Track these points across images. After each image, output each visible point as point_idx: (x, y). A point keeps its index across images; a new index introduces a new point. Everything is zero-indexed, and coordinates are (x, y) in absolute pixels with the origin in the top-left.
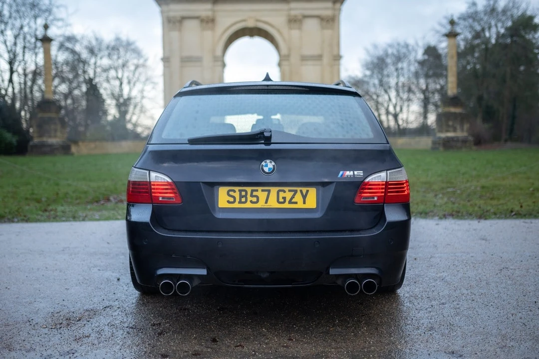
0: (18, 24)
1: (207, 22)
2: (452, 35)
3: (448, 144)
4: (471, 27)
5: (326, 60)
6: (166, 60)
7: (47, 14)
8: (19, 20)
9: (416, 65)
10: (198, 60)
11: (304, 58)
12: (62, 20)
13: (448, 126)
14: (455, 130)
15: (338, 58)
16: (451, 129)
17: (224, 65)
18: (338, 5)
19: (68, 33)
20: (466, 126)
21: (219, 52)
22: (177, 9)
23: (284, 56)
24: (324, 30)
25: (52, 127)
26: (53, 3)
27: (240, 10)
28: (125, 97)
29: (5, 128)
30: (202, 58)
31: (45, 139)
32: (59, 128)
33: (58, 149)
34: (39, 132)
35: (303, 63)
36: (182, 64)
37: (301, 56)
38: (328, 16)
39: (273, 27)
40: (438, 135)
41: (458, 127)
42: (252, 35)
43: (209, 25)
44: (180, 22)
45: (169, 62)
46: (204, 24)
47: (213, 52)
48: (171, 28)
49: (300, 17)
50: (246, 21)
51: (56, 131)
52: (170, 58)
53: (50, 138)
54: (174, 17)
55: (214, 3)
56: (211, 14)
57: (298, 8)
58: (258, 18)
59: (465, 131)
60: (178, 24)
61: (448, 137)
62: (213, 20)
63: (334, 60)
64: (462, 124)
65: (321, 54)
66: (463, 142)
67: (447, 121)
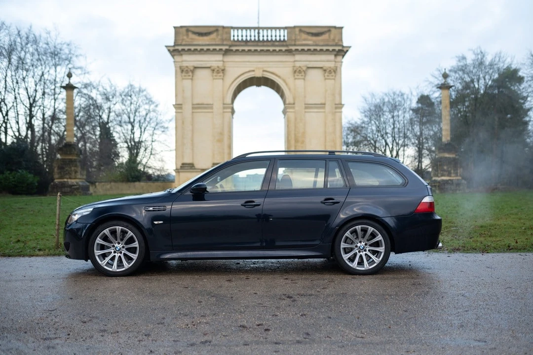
0: (38, 72)
1: (218, 72)
2: (444, 87)
3: (443, 186)
4: (461, 79)
6: (178, 106)
7: (67, 62)
8: (40, 68)
10: (208, 107)
11: (308, 106)
12: (81, 68)
13: (443, 170)
14: (449, 174)
16: (446, 173)
17: (233, 112)
18: (339, 58)
19: (86, 81)
20: (459, 170)
21: (229, 100)
22: (190, 60)
23: (289, 104)
24: (327, 80)
25: (73, 168)
26: (72, 52)
27: (248, 62)
28: (137, 140)
29: (26, 169)
30: (213, 104)
31: (66, 180)
32: (79, 169)
33: (78, 189)
34: (60, 173)
35: (307, 110)
36: (194, 111)
37: (305, 104)
38: (330, 67)
39: (279, 77)
40: (434, 178)
41: (452, 171)
42: (259, 85)
43: (219, 75)
44: (193, 72)
45: (181, 108)
46: (215, 74)
47: (223, 100)
48: (184, 77)
49: (304, 68)
50: (253, 71)
51: (76, 172)
52: (181, 105)
53: (70, 178)
54: (187, 67)
55: (224, 55)
56: (222, 65)
57: (302, 60)
58: (265, 69)
59: (459, 174)
60: (190, 74)
61: (443, 180)
62: (223, 70)
64: (456, 169)
66: (456, 185)
67: (442, 165)
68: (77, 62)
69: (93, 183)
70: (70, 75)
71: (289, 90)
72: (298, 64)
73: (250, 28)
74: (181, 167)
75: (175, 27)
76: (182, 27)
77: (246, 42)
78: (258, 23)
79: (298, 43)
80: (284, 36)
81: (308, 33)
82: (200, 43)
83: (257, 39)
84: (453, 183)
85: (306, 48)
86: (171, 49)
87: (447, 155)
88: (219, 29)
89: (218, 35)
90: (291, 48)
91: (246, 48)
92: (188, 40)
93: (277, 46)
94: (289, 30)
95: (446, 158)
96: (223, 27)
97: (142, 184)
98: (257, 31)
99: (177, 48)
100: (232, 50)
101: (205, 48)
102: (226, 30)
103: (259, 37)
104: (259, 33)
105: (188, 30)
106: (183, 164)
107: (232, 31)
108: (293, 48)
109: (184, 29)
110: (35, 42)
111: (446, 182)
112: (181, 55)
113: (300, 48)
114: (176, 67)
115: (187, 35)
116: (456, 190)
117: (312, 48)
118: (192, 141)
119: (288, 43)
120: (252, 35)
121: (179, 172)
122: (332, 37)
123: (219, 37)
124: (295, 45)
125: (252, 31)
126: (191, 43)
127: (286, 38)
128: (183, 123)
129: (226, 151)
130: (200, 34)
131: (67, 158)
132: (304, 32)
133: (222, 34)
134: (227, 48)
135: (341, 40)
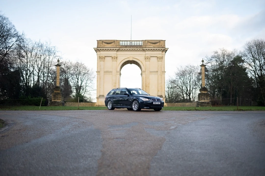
0: (42, 58)
2: (203, 66)
3: (202, 104)
4: (216, 61)
5: (159, 73)
6: (98, 72)
9: (198, 74)
10: (111, 72)
11: (151, 72)
14: (205, 100)
15: (164, 72)
16: (203, 99)
17: (120, 74)
18: (164, 53)
20: (209, 98)
21: (119, 70)
22: (103, 53)
23: (143, 71)
24: (159, 62)
25: (59, 96)
26: (56, 50)
27: (127, 54)
30: (112, 71)
31: (56, 100)
32: (61, 96)
33: (61, 104)
34: (54, 98)
35: (150, 74)
36: (104, 74)
37: (150, 71)
38: (160, 57)
39: (139, 60)
40: (199, 101)
42: (131, 63)
43: (115, 59)
46: (113, 59)
47: (116, 70)
48: (101, 60)
49: (149, 57)
50: (129, 58)
51: (60, 98)
52: (100, 71)
53: (58, 100)
54: (102, 56)
55: (117, 51)
56: (116, 56)
57: (149, 53)
58: (134, 57)
59: (208, 100)
60: (103, 59)
61: (202, 102)
62: (116, 58)
63: (162, 73)
64: (207, 98)
65: (157, 71)
66: (207, 104)
67: (201, 96)
68: (57, 54)
69: (65, 102)
70: (58, 61)
71: (143, 65)
72: (147, 55)
73: (128, 41)
75: (97, 40)
76: (100, 40)
77: (126, 46)
78: (131, 39)
79: (147, 47)
80: (141, 44)
81: (151, 43)
82: (108, 47)
83: (130, 45)
84: (206, 103)
85: (150, 49)
86: (96, 49)
87: (203, 92)
88: (115, 41)
90: (144, 49)
91: (126, 49)
92: (102, 46)
93: (138, 48)
94: (143, 42)
96: (117, 41)
97: (83, 103)
98: (130, 42)
99: (98, 49)
100: (120, 50)
101: (109, 49)
102: (117, 42)
103: (131, 44)
104: (131, 43)
105: (103, 42)
106: (100, 95)
107: (120, 42)
108: (145, 49)
109: (101, 41)
110: (42, 46)
111: (203, 102)
112: (100, 51)
113: (148, 49)
114: (97, 56)
115: (102, 44)
116: (207, 106)
117: (153, 49)
118: (104, 86)
119: (143, 47)
120: (129, 44)
121: (98, 99)
122: (161, 44)
123: (115, 44)
124: (146, 48)
125: (129, 42)
126: (104, 47)
127: (142, 45)
128: (100, 79)
130: (108, 43)
131: (57, 92)
132: (149, 42)
133: (116, 43)
134: (118, 49)
135: (165, 45)
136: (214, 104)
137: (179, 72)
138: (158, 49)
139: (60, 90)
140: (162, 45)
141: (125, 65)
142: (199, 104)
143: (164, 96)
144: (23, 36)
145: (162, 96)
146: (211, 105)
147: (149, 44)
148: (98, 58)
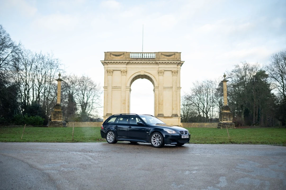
0: (43, 72)
1: (124, 72)
2: (225, 81)
3: (224, 126)
4: (237, 75)
5: (174, 89)
6: (105, 87)
7: (56, 67)
8: (44, 70)
10: (120, 88)
11: (165, 88)
13: (224, 118)
14: (227, 120)
15: (179, 88)
16: (225, 120)
17: (130, 90)
18: (179, 66)
20: (232, 119)
21: (128, 85)
22: (111, 67)
23: (156, 87)
24: (173, 76)
25: (60, 115)
26: (59, 63)
27: (138, 68)
28: (85, 102)
29: (39, 115)
31: (56, 120)
32: (62, 116)
33: (61, 124)
34: (54, 117)
35: (164, 90)
36: (112, 90)
37: (163, 87)
38: (175, 71)
39: (152, 75)
40: (220, 122)
41: (228, 119)
42: (142, 78)
43: (124, 74)
44: (112, 72)
45: (107, 88)
46: (122, 73)
47: (126, 85)
48: (108, 75)
49: (163, 71)
50: (140, 72)
51: (61, 117)
52: (107, 87)
53: (58, 120)
54: (110, 70)
55: (127, 65)
56: (126, 69)
57: (162, 67)
58: (145, 71)
59: (231, 120)
60: (111, 73)
61: (224, 123)
62: (126, 72)
63: (178, 89)
64: (230, 118)
65: (172, 86)
66: (230, 125)
67: (223, 116)
68: (60, 67)
69: (67, 122)
70: (60, 75)
71: (156, 80)
72: (160, 69)
73: (139, 53)
74: (106, 115)
75: (105, 52)
77: (137, 59)
78: (142, 50)
79: (160, 60)
80: (154, 56)
81: (165, 55)
82: (116, 59)
83: (142, 57)
84: (228, 124)
85: (164, 62)
86: (103, 62)
87: (226, 111)
88: (125, 53)
89: (124, 56)
90: (157, 62)
91: (137, 62)
92: (110, 58)
93: (151, 61)
94: (156, 54)
95: (225, 113)
96: (127, 52)
97: (89, 123)
98: (142, 54)
99: (105, 61)
100: (130, 63)
101: (118, 62)
102: (128, 54)
103: (143, 57)
104: (142, 55)
105: (111, 53)
106: (107, 114)
107: (130, 54)
108: (158, 62)
109: (109, 53)
110: (43, 58)
111: (226, 123)
112: (108, 65)
113: (161, 62)
114: (105, 70)
115: (110, 56)
116: (230, 127)
117: (167, 62)
118: (111, 103)
119: (156, 60)
120: (140, 56)
121: (105, 118)
123: (125, 57)
124: (159, 61)
125: (140, 54)
126: (112, 59)
127: (155, 57)
128: (108, 95)
129: (127, 108)
130: (116, 55)
131: (57, 110)
132: (163, 55)
133: (126, 55)
134: (128, 61)
135: (180, 58)
136: (238, 125)
137: (195, 88)
138: (172, 62)
139: (61, 108)
140: (177, 58)
141: (135, 80)
142: (220, 125)
143: (179, 115)
144: (20, 46)
145: (177, 114)
146: (234, 126)
147: (163, 56)
148: (105, 72)
